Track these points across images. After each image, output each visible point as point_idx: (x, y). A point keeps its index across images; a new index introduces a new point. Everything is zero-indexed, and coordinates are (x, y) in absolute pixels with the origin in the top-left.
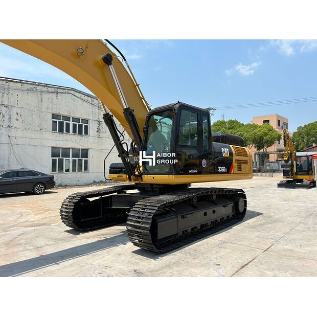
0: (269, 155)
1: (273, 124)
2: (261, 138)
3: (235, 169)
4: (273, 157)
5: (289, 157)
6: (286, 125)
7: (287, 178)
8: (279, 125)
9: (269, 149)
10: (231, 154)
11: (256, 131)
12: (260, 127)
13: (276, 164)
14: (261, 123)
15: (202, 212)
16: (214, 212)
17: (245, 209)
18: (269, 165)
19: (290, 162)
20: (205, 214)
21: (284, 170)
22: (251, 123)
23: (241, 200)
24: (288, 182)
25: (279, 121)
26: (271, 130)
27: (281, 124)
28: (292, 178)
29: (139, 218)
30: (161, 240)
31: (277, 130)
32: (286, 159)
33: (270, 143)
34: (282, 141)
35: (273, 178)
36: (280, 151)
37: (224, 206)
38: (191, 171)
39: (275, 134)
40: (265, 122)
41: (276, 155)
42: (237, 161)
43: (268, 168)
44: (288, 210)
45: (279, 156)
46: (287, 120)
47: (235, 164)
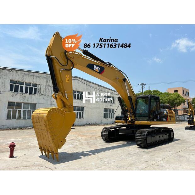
0: (178, 111)
1: (180, 93)
2: (173, 101)
3: (169, 119)
4: (180, 113)
5: (191, 114)
6: (188, 93)
7: (190, 125)
8: (183, 93)
9: (178, 108)
10: (167, 113)
11: (170, 97)
12: (172, 94)
13: (183, 116)
14: (172, 92)
15: (159, 136)
16: (162, 136)
17: (173, 137)
18: (178, 117)
19: (192, 116)
20: (160, 137)
21: (188, 120)
22: (167, 92)
23: (172, 133)
24: (191, 127)
25: (183, 91)
26: (179, 96)
27: (185, 93)
28: (193, 125)
29: (140, 136)
30: (148, 144)
31: (183, 96)
32: (190, 114)
33: (179, 104)
34: (186, 103)
35: (181, 125)
36: (185, 109)
37: (166, 135)
38: (155, 120)
39: (182, 99)
40: (175, 91)
41: (182, 111)
42: (170, 116)
43: (178, 119)
44: (192, 139)
45: (184, 112)
46: (189, 90)
47: (169, 117)
